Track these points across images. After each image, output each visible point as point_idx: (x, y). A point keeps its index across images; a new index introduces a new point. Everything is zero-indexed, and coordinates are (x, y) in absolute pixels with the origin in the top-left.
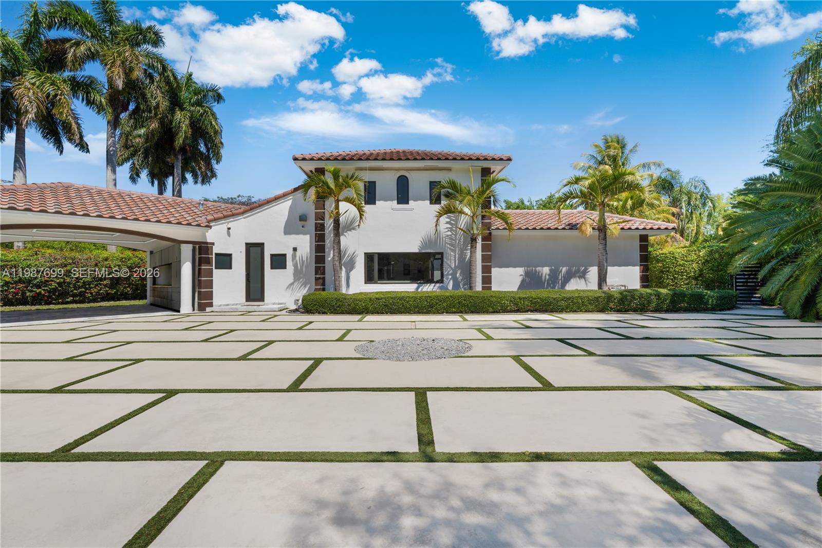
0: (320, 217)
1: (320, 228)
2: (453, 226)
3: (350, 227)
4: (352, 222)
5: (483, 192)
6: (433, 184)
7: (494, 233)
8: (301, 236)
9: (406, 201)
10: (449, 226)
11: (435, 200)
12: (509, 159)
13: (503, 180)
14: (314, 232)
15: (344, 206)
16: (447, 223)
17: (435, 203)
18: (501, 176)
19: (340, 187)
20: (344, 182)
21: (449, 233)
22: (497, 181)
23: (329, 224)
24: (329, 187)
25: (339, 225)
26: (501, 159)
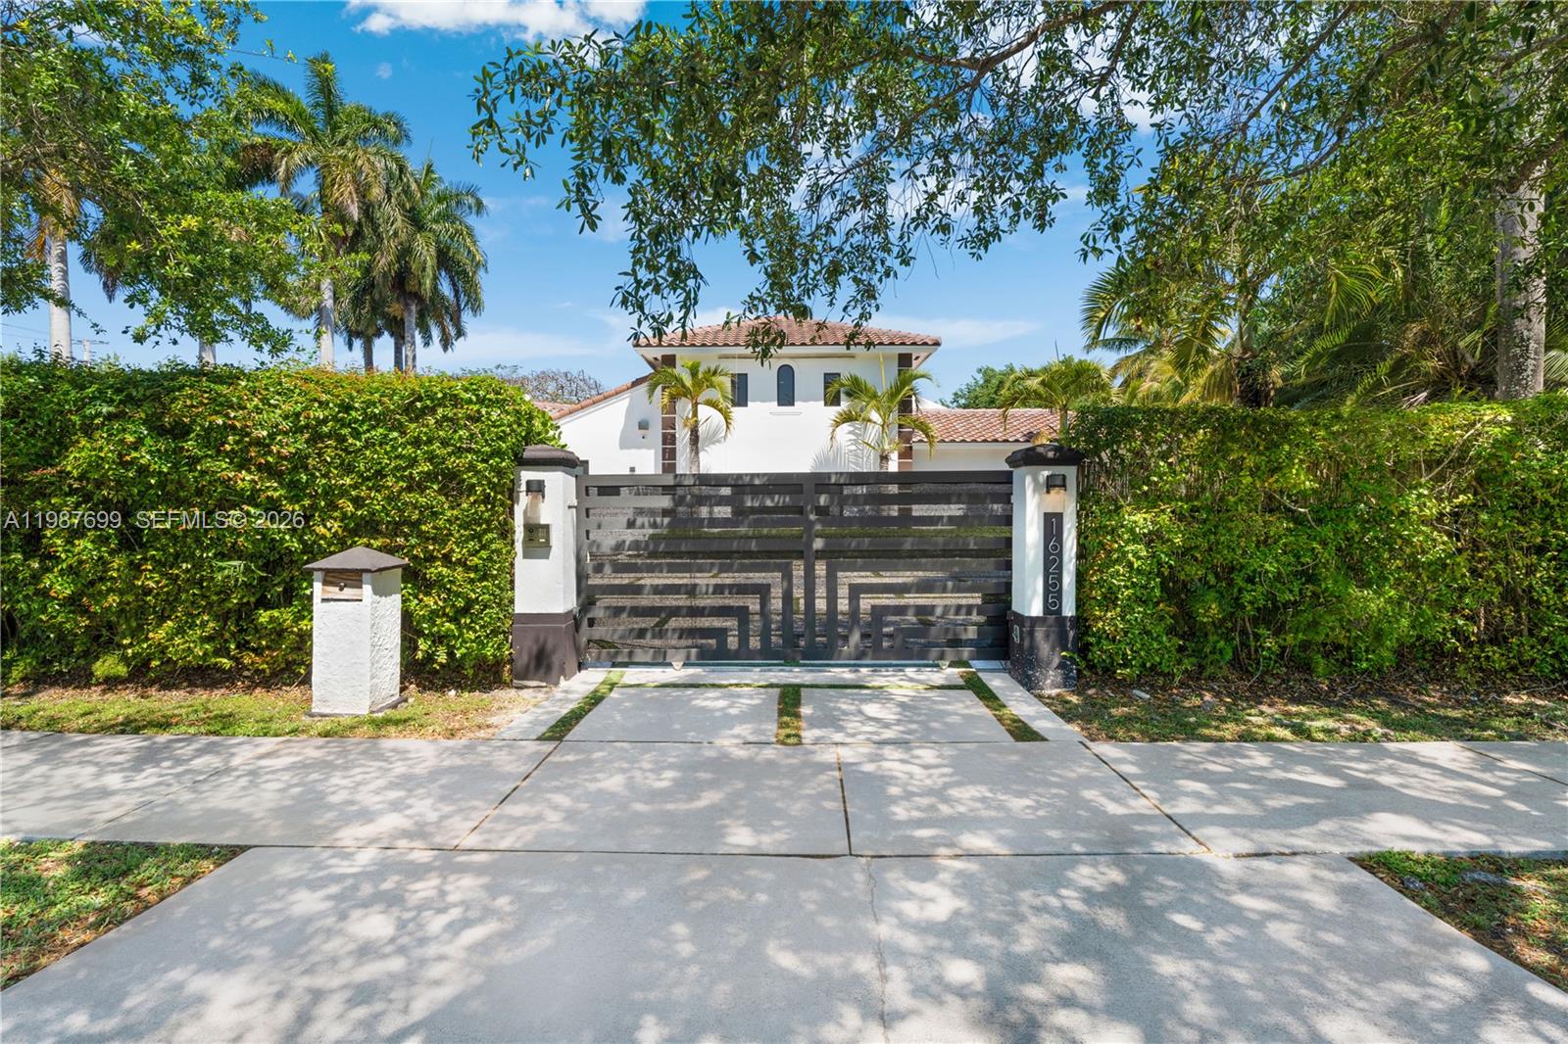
0: (669, 424)
1: (669, 440)
2: (859, 439)
3: (713, 439)
4: (716, 432)
5: (898, 390)
6: (830, 379)
7: (915, 447)
8: (644, 451)
9: (791, 403)
10: (853, 437)
11: (833, 400)
12: (937, 344)
13: (923, 376)
14: (660, 447)
15: (704, 411)
16: (850, 433)
17: (832, 404)
18: (921, 370)
19: (698, 385)
20: (704, 379)
21: (853, 447)
22: (916, 377)
23: (683, 435)
24: (684, 386)
25: (697, 437)
26: (925, 344)
